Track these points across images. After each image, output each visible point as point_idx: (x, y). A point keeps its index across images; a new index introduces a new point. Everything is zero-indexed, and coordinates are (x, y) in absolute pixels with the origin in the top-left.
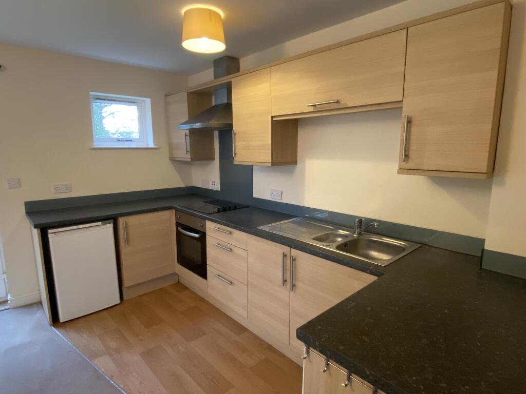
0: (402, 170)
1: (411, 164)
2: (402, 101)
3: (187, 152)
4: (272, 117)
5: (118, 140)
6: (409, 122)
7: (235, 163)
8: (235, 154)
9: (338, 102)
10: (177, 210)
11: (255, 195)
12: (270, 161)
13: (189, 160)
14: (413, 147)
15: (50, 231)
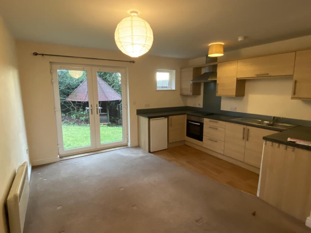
0: (292, 98)
1: (296, 96)
2: (293, 75)
3: (191, 91)
4: (237, 78)
5: (162, 87)
6: (296, 82)
7: (216, 96)
8: (217, 92)
9: (268, 74)
10: (188, 115)
11: (222, 109)
12: (235, 95)
13: (192, 95)
14: (297, 90)
15: (151, 119)
